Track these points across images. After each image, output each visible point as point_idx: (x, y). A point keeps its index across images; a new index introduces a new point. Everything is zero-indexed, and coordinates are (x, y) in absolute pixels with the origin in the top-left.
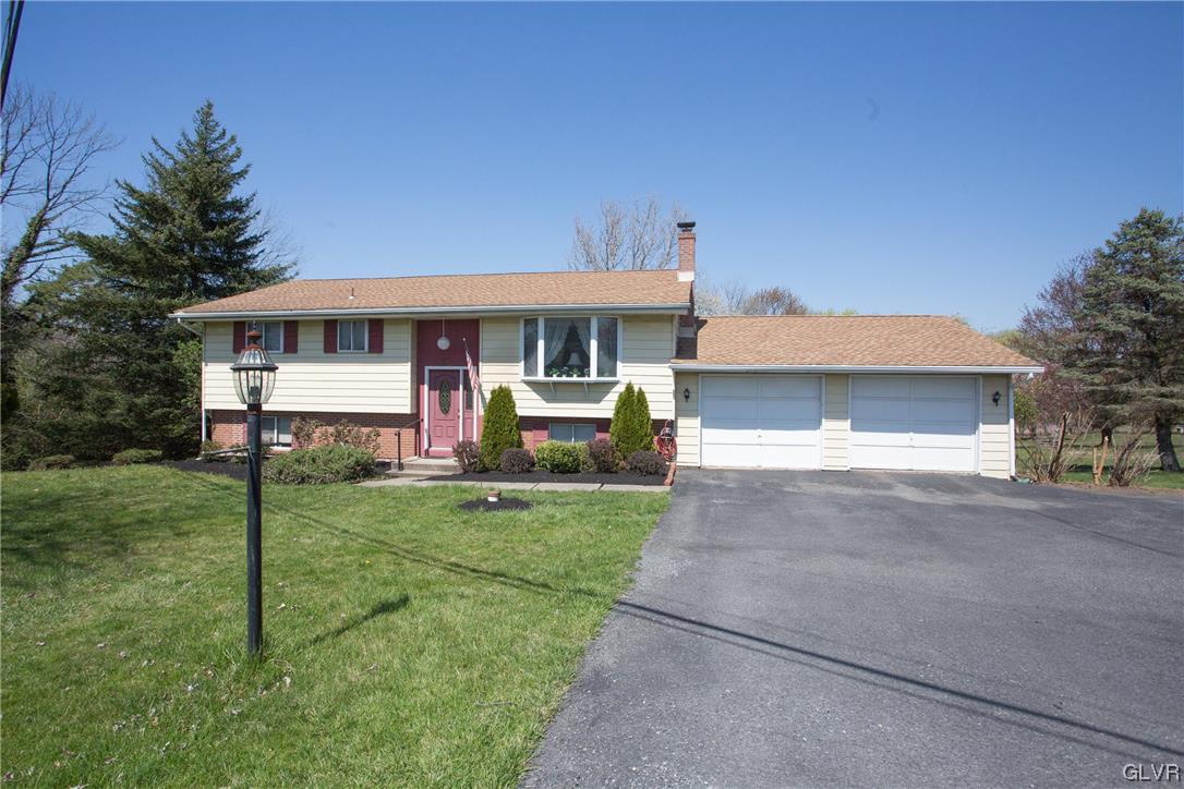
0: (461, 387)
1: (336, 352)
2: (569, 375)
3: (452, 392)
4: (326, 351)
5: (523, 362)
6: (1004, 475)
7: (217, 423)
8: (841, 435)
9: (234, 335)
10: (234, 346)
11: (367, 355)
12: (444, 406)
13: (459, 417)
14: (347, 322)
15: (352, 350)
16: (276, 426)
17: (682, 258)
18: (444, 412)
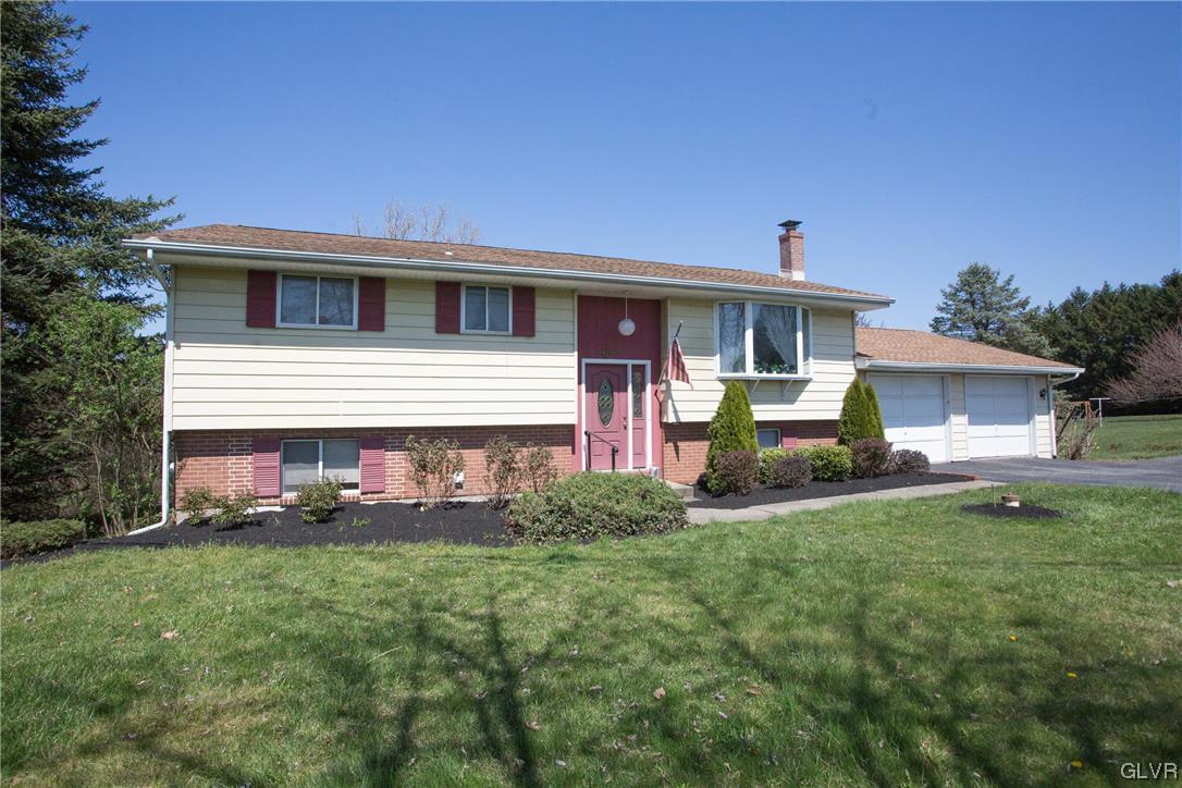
0: (630, 387)
1: (457, 331)
2: (769, 371)
3: (615, 394)
4: (438, 331)
5: (719, 355)
6: (1049, 456)
7: (188, 457)
8: (962, 428)
9: (248, 294)
10: (248, 313)
11: (510, 339)
12: (605, 412)
13: (625, 428)
14: (477, 289)
15: (487, 331)
16: (321, 457)
17: (793, 257)
18: (604, 421)
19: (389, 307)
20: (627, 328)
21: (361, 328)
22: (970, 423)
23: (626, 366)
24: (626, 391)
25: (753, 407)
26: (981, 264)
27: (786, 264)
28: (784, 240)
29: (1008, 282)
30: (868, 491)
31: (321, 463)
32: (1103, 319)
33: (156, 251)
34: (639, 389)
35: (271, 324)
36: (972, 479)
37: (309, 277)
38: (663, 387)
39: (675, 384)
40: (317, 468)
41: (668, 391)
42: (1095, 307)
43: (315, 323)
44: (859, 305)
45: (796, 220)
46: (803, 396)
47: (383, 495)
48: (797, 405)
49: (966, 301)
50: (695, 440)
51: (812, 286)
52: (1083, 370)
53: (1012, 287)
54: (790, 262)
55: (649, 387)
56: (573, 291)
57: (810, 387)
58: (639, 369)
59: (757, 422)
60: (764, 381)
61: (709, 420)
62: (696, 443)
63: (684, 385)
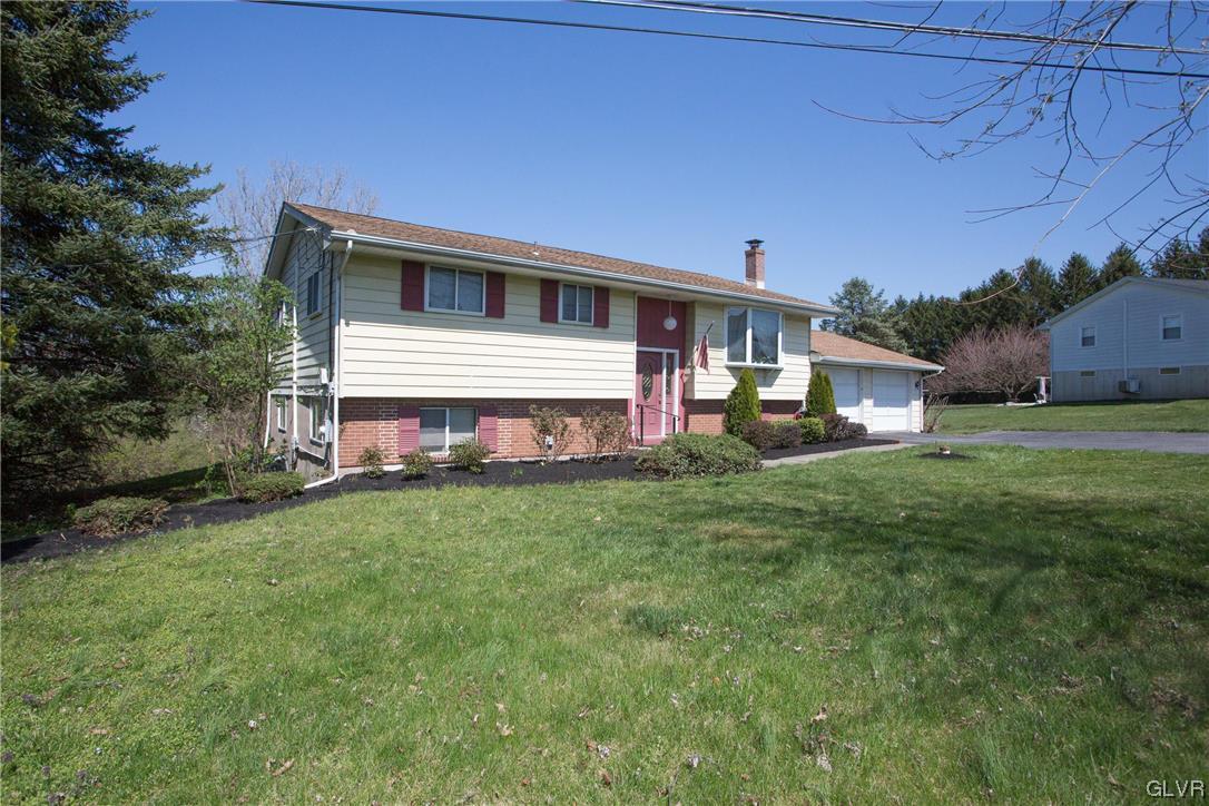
0: (664, 371)
1: (556, 322)
2: (759, 362)
3: (655, 375)
4: (544, 320)
5: (726, 347)
6: (918, 431)
7: (348, 420)
8: (869, 409)
9: (402, 280)
10: (403, 298)
11: (591, 329)
12: (646, 390)
13: (660, 403)
14: (571, 286)
15: (576, 322)
16: (448, 422)
17: (758, 269)
18: (646, 397)
19: (508, 298)
20: (671, 324)
21: (488, 314)
22: (875, 405)
23: (661, 354)
24: (661, 373)
25: (759, 389)
26: (860, 279)
27: (751, 274)
28: (750, 255)
29: (880, 295)
30: (821, 452)
31: (448, 428)
32: (917, 324)
33: (355, 242)
34: (671, 372)
35: (420, 308)
36: (898, 442)
37: (449, 270)
38: (687, 371)
39: (699, 370)
40: (444, 432)
41: (692, 375)
42: (912, 313)
43: (454, 308)
44: (813, 313)
45: (758, 238)
46: (778, 381)
47: (495, 455)
48: (774, 387)
49: (848, 308)
50: (706, 413)
51: (774, 295)
52: (943, 368)
53: (882, 299)
54: (755, 273)
55: (677, 371)
56: (635, 292)
57: (782, 375)
58: (670, 356)
59: (762, 401)
60: (757, 369)
61: (725, 397)
62: (707, 416)
63: (703, 371)
